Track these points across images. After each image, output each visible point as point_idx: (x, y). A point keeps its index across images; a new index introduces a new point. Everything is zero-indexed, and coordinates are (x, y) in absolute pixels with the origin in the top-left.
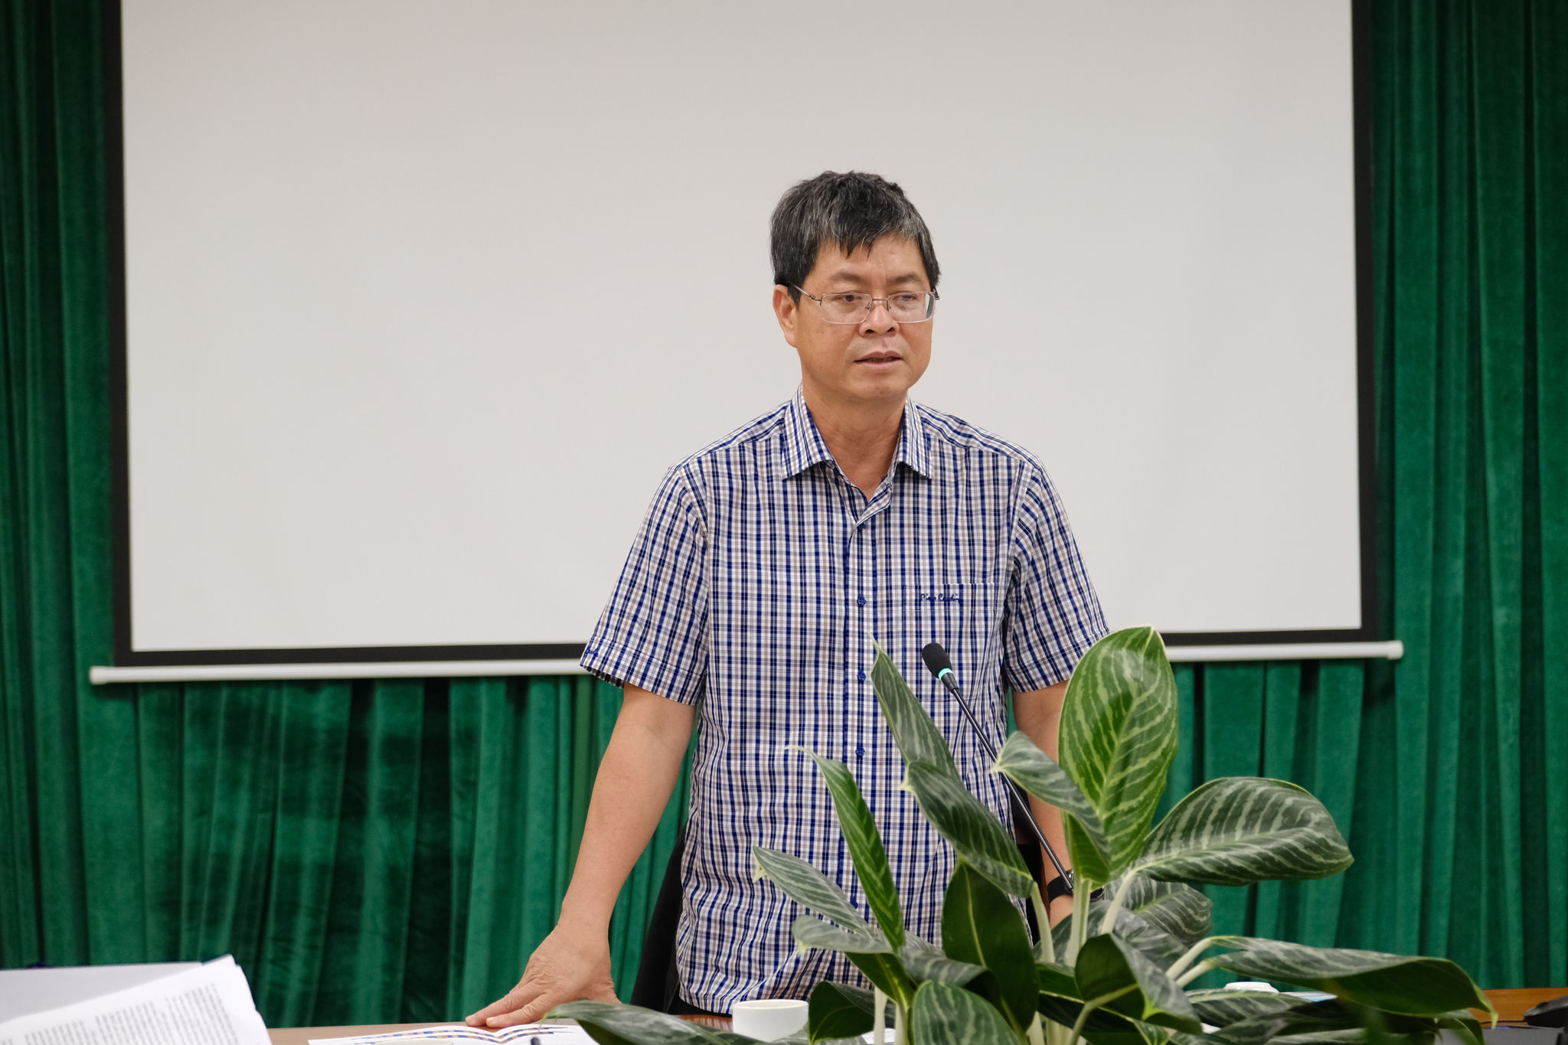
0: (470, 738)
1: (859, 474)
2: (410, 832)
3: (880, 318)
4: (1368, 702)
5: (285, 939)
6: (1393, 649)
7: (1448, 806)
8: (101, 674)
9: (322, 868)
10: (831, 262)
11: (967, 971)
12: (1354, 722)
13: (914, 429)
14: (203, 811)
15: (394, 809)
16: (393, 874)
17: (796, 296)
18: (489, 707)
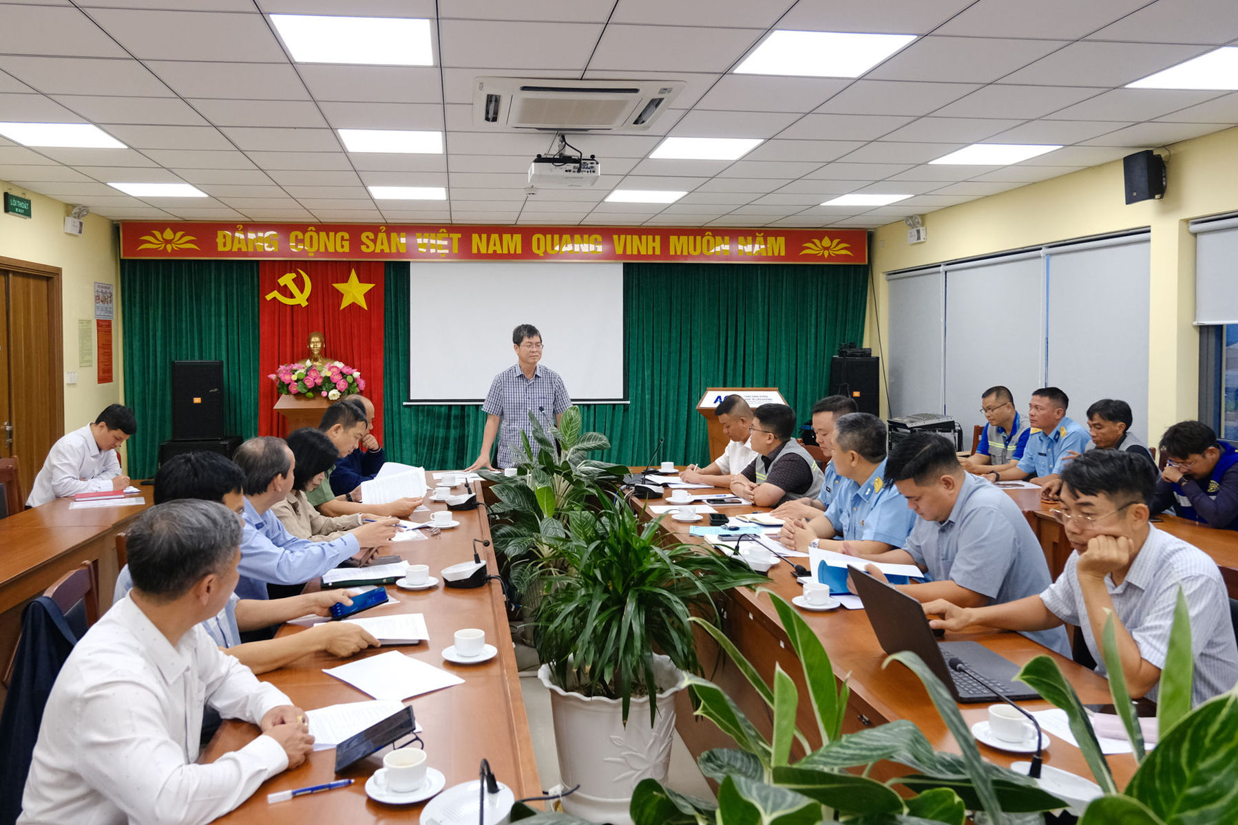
0: (469, 415)
1: (528, 376)
2: (458, 431)
3: (535, 349)
4: (624, 411)
5: (436, 450)
6: (629, 402)
7: (637, 430)
8: (405, 403)
9: (442, 438)
10: (526, 340)
11: (542, 466)
12: (622, 414)
13: (538, 368)
14: (422, 427)
15: (455, 427)
16: (455, 439)
17: (519, 346)
18: (472, 410)
